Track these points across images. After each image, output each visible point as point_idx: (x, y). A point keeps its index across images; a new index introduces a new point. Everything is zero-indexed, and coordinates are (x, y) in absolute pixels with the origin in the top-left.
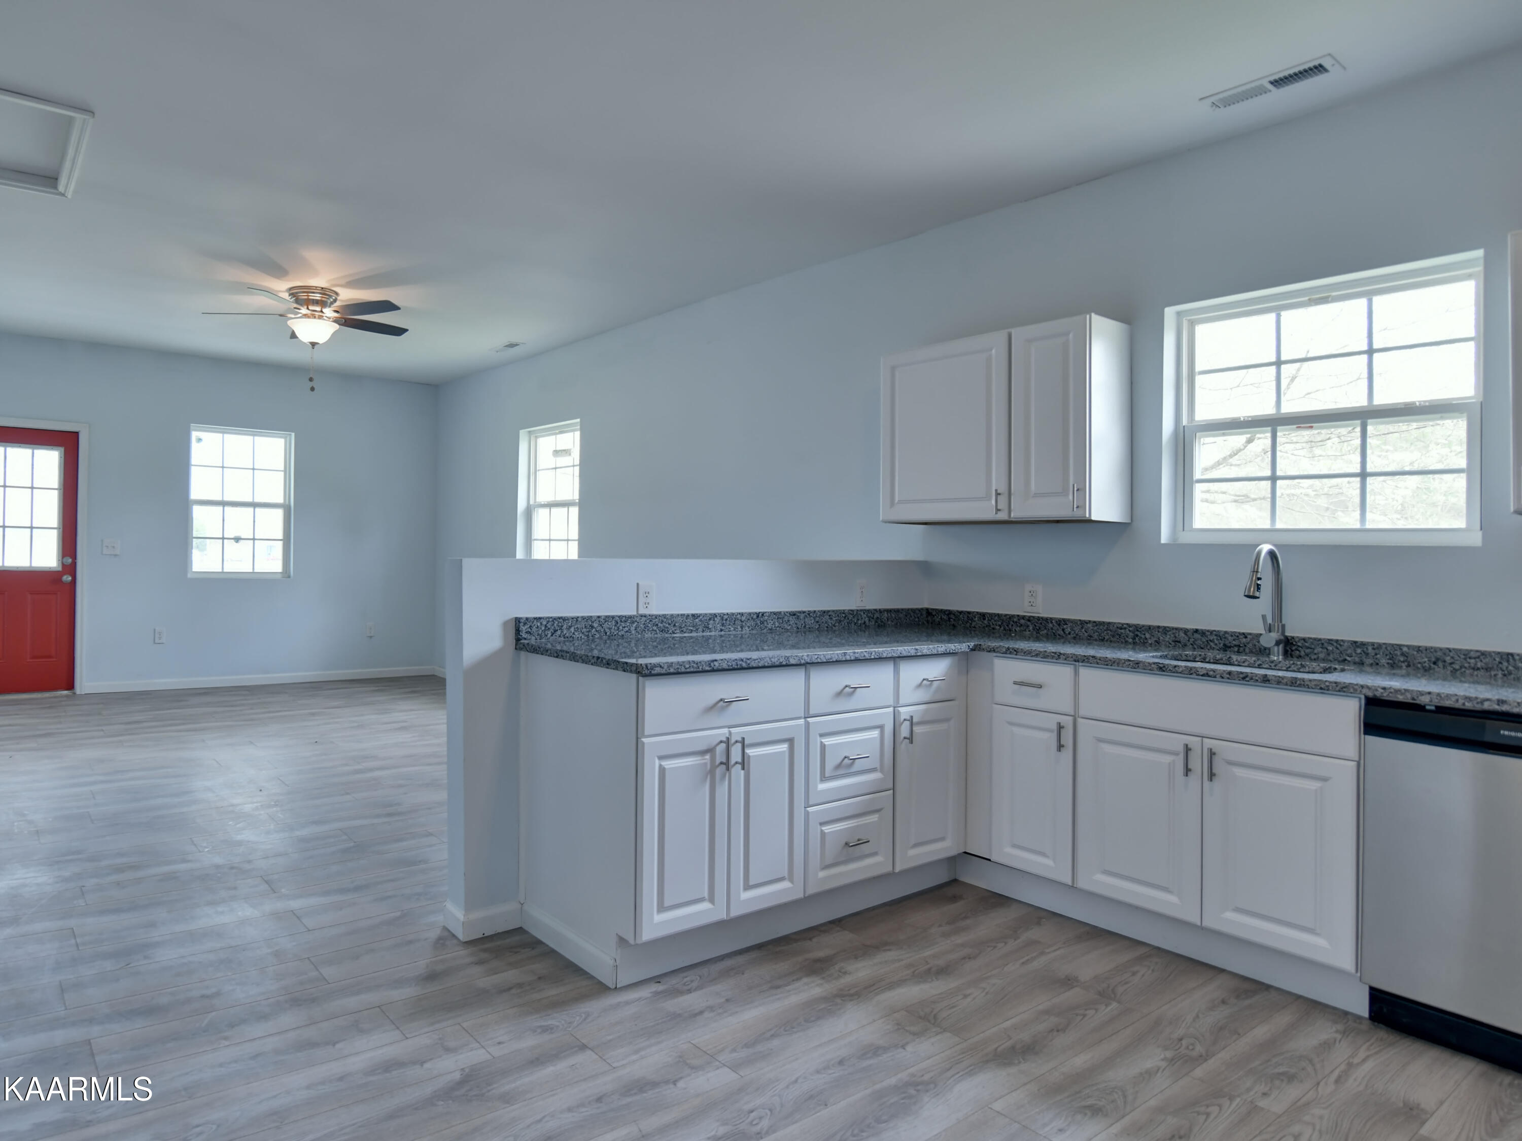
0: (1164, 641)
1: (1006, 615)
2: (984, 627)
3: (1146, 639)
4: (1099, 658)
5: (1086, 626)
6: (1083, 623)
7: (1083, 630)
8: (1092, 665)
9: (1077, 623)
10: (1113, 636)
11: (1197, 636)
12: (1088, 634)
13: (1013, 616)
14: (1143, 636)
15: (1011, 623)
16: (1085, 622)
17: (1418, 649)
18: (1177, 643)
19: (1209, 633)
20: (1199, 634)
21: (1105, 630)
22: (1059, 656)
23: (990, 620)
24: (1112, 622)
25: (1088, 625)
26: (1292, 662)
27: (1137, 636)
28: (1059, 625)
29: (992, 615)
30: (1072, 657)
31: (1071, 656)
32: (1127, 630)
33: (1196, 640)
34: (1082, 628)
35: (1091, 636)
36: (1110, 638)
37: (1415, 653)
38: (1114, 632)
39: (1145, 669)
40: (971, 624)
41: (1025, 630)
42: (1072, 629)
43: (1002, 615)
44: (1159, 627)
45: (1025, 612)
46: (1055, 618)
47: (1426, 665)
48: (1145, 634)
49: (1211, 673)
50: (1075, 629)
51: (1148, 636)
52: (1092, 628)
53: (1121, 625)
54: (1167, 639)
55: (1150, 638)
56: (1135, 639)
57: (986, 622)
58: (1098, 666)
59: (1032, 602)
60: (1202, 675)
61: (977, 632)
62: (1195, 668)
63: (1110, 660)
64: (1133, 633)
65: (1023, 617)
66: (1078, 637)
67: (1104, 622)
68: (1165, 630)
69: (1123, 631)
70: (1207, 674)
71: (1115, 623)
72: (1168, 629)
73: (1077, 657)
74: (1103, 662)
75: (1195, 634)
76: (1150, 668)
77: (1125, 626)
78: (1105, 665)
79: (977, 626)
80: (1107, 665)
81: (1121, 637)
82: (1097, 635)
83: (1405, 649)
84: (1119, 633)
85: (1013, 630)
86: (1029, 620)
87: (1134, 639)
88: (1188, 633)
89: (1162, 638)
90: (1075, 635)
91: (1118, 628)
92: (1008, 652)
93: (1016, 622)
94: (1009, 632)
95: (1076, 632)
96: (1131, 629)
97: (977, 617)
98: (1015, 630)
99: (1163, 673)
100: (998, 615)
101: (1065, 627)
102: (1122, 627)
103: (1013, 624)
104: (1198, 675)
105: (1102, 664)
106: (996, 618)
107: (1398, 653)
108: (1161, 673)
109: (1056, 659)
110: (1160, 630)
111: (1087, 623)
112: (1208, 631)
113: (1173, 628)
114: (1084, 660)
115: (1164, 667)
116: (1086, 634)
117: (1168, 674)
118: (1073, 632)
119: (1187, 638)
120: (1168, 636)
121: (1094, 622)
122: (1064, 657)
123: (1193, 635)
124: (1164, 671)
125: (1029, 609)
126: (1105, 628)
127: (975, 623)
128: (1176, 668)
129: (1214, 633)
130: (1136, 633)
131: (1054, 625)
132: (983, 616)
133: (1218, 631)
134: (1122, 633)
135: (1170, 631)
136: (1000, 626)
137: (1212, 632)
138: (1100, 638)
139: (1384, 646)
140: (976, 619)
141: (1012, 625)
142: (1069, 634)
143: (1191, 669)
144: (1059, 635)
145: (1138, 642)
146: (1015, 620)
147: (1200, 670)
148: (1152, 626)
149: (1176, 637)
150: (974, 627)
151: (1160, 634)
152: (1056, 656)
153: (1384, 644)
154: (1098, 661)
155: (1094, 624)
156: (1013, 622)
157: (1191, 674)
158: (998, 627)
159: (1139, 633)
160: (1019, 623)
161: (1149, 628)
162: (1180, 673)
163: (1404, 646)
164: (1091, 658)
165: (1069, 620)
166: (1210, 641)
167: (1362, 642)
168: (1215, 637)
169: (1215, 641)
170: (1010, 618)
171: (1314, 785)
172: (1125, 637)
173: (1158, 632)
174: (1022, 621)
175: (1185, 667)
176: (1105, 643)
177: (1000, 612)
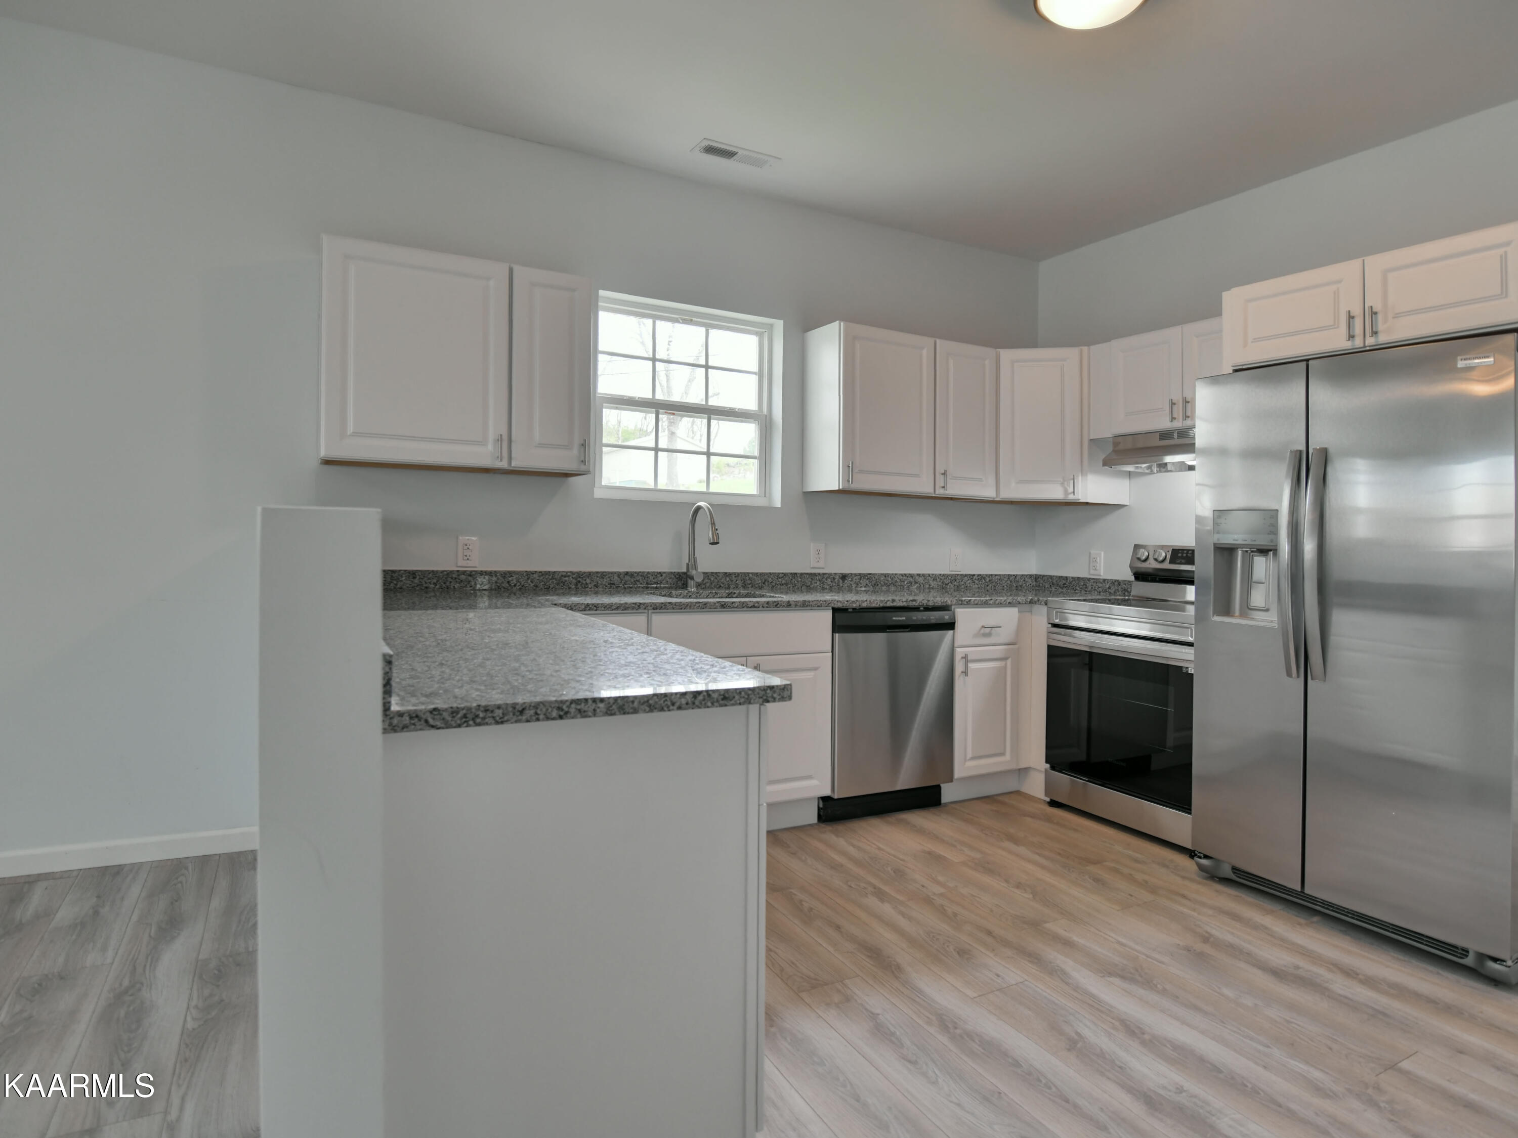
0: (601, 584)
1: (442, 572)
2: (413, 587)
3: (587, 584)
4: (674, 604)
5: (532, 577)
6: (529, 574)
7: (529, 581)
8: (668, 611)
9: (523, 574)
10: (558, 584)
11: (627, 578)
12: (534, 584)
13: (452, 572)
14: (584, 582)
15: (450, 579)
16: (531, 573)
17: (756, 574)
18: (612, 585)
19: (636, 575)
20: (629, 576)
21: (551, 579)
22: (639, 606)
23: (422, 579)
24: (557, 572)
25: (535, 576)
26: (710, 592)
27: (579, 582)
28: (504, 577)
29: (424, 573)
30: (651, 606)
31: (650, 604)
32: (571, 577)
33: (626, 582)
34: (528, 579)
35: (536, 586)
36: (555, 586)
37: (755, 577)
38: (559, 580)
39: (710, 608)
40: (396, 585)
41: (466, 586)
42: (518, 581)
43: (437, 571)
44: (597, 573)
45: (458, 567)
46: (499, 571)
47: (760, 585)
48: (586, 580)
49: (756, 605)
50: (521, 580)
51: (588, 581)
52: (538, 578)
53: (565, 574)
54: (604, 583)
55: (590, 583)
56: (578, 585)
57: (416, 581)
58: (674, 611)
59: (468, 556)
60: (750, 608)
61: (405, 593)
62: (745, 602)
63: (684, 604)
64: (576, 580)
65: (464, 572)
66: (524, 588)
67: (549, 572)
68: (603, 575)
69: (567, 578)
70: (754, 605)
71: (560, 572)
72: (605, 574)
73: (655, 605)
74: (678, 607)
75: (626, 576)
76: (715, 607)
77: (569, 574)
78: (679, 609)
79: (404, 587)
80: (681, 609)
81: (565, 584)
82: (543, 585)
83: (751, 575)
84: (564, 581)
85: (452, 587)
86: (470, 575)
87: (576, 585)
88: (621, 576)
89: (599, 582)
90: (520, 587)
91: (562, 576)
92: (587, 609)
93: (456, 578)
94: (446, 590)
95: (522, 584)
96: (574, 576)
97: (404, 575)
98: (454, 587)
99: (724, 609)
100: (433, 571)
101: (510, 579)
102: (566, 575)
103: (451, 580)
104: (748, 607)
105: (677, 609)
106: (431, 575)
107: (747, 578)
108: (722, 610)
109: (637, 610)
110: (599, 575)
111: (533, 574)
112: (636, 573)
113: (609, 573)
114: (662, 607)
115: (725, 604)
116: (532, 585)
117: (727, 609)
118: (518, 584)
119: (619, 580)
120: (605, 580)
121: (541, 572)
122: (644, 607)
123: (624, 577)
124: (725, 608)
125: (464, 563)
126: (550, 577)
127: (402, 583)
128: (733, 604)
129: (640, 574)
130: (579, 579)
131: (498, 579)
132: (413, 574)
133: (643, 572)
134: (566, 581)
135: (607, 575)
136: (435, 584)
137: (638, 573)
138: (546, 587)
139: (741, 574)
140: (404, 578)
141: (451, 582)
142: (515, 585)
143: (743, 603)
144: (504, 588)
145: (580, 588)
146: (454, 576)
147: (749, 603)
148: (592, 572)
149: (611, 580)
150: (401, 588)
151: (598, 579)
152: (637, 606)
153: (741, 573)
154: (674, 606)
155: (540, 574)
156: (452, 578)
157: (743, 607)
158: (432, 586)
159: (580, 580)
160: (459, 579)
161: (590, 574)
162: (736, 607)
163: (750, 573)
164: (668, 605)
165: (514, 572)
166: (637, 581)
167: (729, 573)
168: (641, 578)
169: (641, 580)
170: (448, 574)
171: (810, 675)
172: (569, 584)
173: (597, 577)
174: (463, 577)
175: (740, 602)
176: (551, 591)
177: (435, 569)
